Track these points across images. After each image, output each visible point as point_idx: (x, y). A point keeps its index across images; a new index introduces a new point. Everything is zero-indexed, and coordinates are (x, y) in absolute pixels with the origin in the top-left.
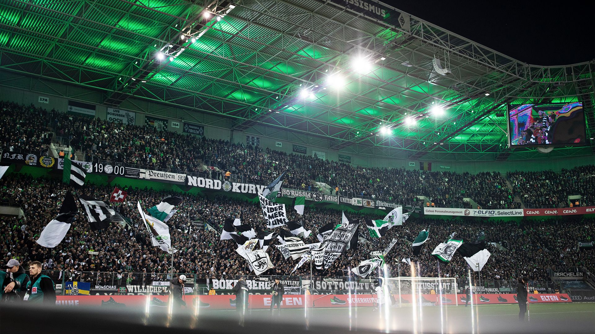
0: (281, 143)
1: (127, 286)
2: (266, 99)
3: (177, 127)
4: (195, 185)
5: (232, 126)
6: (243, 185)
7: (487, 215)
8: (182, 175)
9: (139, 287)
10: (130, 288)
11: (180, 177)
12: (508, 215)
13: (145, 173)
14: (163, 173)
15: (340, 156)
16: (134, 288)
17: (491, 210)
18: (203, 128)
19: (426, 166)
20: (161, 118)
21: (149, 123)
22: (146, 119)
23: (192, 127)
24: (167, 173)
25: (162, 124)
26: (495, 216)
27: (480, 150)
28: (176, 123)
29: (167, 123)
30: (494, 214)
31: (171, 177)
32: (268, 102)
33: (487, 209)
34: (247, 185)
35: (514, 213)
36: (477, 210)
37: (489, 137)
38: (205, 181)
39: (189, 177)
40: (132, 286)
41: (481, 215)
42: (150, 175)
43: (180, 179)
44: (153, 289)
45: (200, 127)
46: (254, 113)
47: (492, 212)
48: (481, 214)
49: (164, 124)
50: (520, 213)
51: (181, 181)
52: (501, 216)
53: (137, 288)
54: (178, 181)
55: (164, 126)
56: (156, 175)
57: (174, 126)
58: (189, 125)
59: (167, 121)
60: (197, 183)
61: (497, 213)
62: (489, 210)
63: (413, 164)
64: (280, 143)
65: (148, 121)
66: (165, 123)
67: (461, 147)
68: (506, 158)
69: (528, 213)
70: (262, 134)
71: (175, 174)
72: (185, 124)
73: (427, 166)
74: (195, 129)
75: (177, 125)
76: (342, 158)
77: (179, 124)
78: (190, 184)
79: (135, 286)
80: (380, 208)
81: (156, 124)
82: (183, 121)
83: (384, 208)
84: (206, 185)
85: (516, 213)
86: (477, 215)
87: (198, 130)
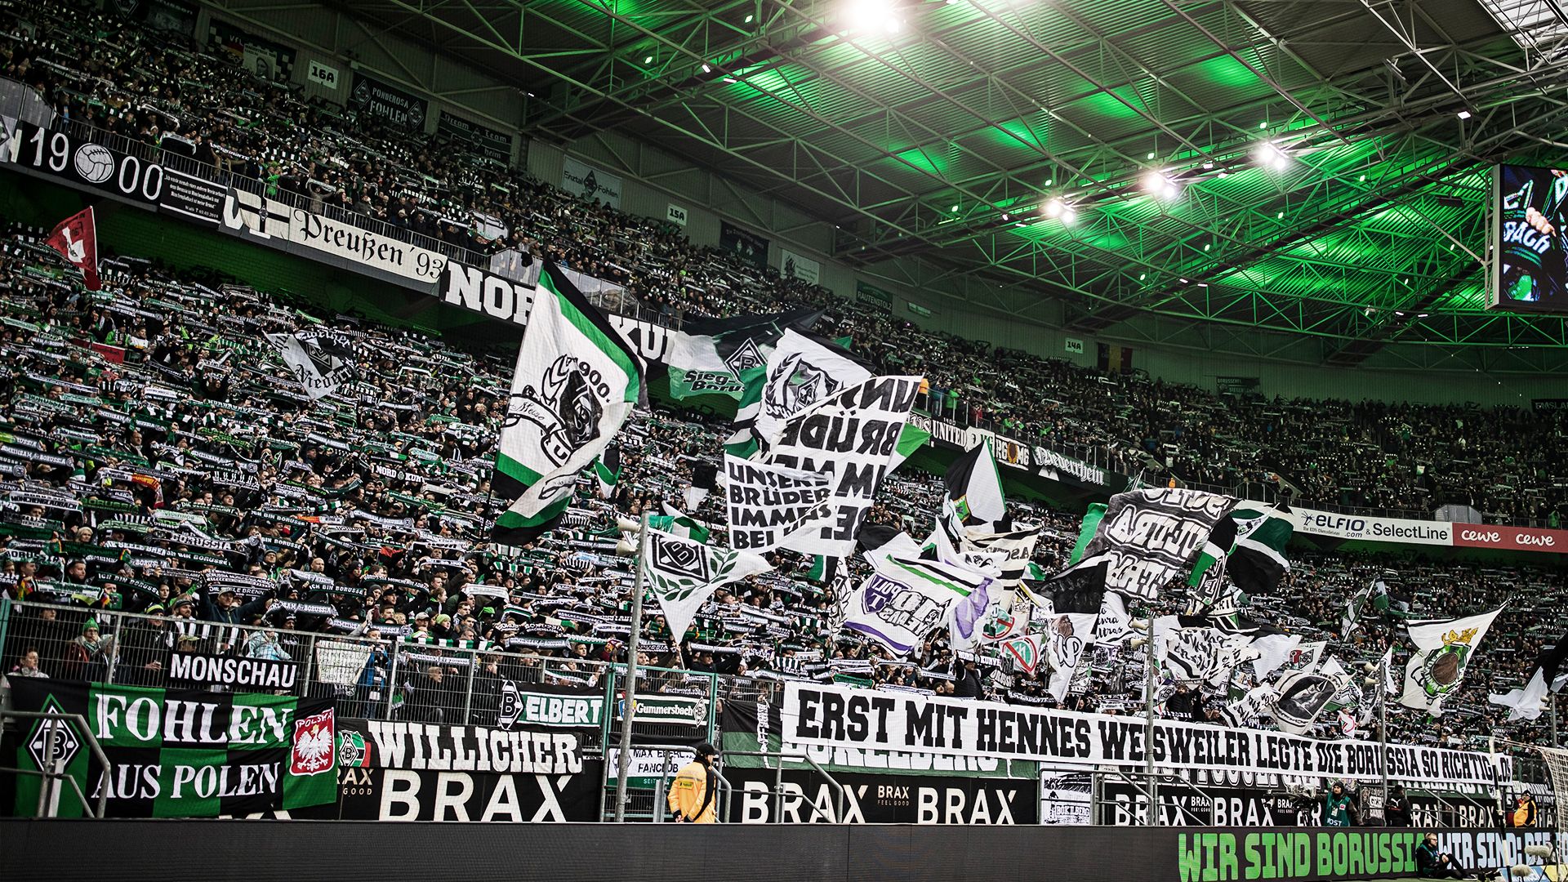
0: (685, 212)
1: (374, 727)
2: (694, 26)
3: (327, 83)
4: (473, 304)
5: (530, 120)
6: (645, 327)
7: (1342, 533)
8: (433, 255)
9: (433, 731)
10: (388, 738)
11: (423, 261)
12: (1403, 540)
13: (287, 220)
14: (360, 232)
15: (861, 287)
16: (408, 738)
17: (1353, 518)
18: (424, 106)
19: (1115, 358)
20: (273, 39)
21: (224, 48)
22: (213, 31)
23: (387, 96)
24: (374, 236)
25: (274, 60)
26: (1365, 537)
27: (1297, 322)
28: (328, 70)
29: (291, 61)
30: (1363, 532)
31: (387, 254)
32: (700, 35)
33: (1342, 512)
34: (659, 331)
35: (1424, 533)
36: (1315, 513)
37: (1341, 285)
38: (515, 296)
39: (455, 269)
40: (401, 728)
41: (1325, 531)
42: (306, 230)
43: (422, 270)
44: (509, 749)
45: (412, 100)
46: (633, 75)
47: (1358, 525)
48: (1326, 528)
49: (279, 62)
50: (1443, 535)
51: (428, 279)
52: (1383, 538)
53: (425, 739)
54: (415, 276)
55: (279, 69)
56: (331, 236)
57: (318, 80)
58: (372, 84)
59: (292, 53)
60: (482, 299)
61: (1372, 529)
62: (1347, 517)
63: (1079, 346)
64: (680, 210)
65: (218, 39)
66: (285, 58)
67: (1243, 305)
68: (1361, 358)
69: (1467, 535)
70: (625, 168)
71: (405, 247)
72: (357, 78)
73: (1120, 359)
74: (396, 107)
75: (330, 77)
76: (866, 293)
77: (336, 73)
78: (452, 297)
79: (416, 729)
80: (1043, 473)
81: (250, 60)
82: (354, 65)
83: (1054, 477)
84: (514, 311)
85: (1430, 534)
86: (1313, 528)
87: (404, 111)
